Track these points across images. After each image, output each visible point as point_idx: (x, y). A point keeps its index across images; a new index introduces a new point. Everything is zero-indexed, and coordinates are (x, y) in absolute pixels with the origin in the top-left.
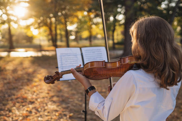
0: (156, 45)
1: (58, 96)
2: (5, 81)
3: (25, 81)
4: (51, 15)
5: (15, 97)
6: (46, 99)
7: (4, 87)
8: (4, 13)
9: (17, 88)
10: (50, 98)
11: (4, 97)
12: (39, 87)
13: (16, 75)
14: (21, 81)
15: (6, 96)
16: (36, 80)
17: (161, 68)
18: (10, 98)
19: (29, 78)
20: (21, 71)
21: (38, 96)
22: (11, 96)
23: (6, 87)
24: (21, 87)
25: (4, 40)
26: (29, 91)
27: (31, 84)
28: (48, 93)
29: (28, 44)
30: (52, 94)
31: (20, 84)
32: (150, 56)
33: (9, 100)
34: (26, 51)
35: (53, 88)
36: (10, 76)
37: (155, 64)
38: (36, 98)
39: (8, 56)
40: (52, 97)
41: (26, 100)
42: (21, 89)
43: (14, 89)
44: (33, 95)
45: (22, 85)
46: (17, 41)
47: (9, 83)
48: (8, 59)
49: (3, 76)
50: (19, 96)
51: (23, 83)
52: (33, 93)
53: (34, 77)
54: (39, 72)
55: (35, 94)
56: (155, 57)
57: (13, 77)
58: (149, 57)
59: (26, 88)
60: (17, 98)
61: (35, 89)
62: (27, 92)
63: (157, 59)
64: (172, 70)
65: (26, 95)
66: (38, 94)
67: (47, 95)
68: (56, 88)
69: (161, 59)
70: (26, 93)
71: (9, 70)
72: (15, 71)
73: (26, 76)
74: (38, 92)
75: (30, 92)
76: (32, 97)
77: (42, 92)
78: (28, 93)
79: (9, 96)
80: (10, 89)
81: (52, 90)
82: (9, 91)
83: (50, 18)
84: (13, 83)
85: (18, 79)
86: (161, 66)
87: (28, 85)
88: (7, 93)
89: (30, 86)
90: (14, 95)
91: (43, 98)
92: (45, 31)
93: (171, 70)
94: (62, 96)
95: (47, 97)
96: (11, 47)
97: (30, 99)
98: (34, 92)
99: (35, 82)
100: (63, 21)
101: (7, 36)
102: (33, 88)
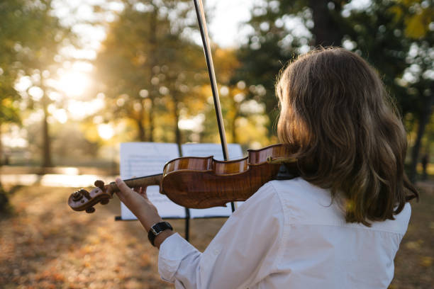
0: (335, 111)
1: (140, 280)
2: (20, 240)
3: (68, 240)
4: (144, 93)
5: (38, 276)
6: (109, 284)
7: (14, 252)
8: (34, 85)
9: (45, 255)
10: (120, 283)
11: (11, 274)
12: (98, 256)
13: (47, 227)
14: (57, 241)
15: (16, 272)
16: (93, 238)
17: (349, 168)
18: (23, 279)
19: (78, 234)
20: (61, 217)
21: (92, 276)
22: (27, 273)
23: (18, 253)
24: (54, 254)
25: (33, 147)
26: (71, 263)
27: (79, 248)
28: (117, 271)
29: (88, 159)
30: (125, 272)
31: (53, 247)
32: (321, 139)
33: (22, 281)
34: (80, 174)
35: (132, 261)
36: (32, 228)
37: (334, 158)
38: (87, 280)
39: (37, 184)
40: (127, 279)
41: (62, 285)
42: (54, 258)
43: (37, 257)
44: (80, 272)
45: (58, 250)
46: (63, 152)
47: (28, 244)
48: (35, 191)
49: (17, 228)
50: (46, 275)
51: (60, 245)
52: (81, 269)
53: (89, 232)
54: (103, 222)
55: (86, 271)
56: (334, 141)
57: (40, 232)
58: (319, 141)
59: (67, 256)
60: (41, 280)
61: (87, 259)
62: (67, 265)
63: (337, 145)
64: (378, 176)
65: (62, 274)
66: (92, 272)
67: (113, 275)
68: (139, 260)
69: (349, 145)
70: (63, 268)
71: (33, 214)
72: (47, 217)
73: (70, 231)
74: (91, 267)
75: (73, 266)
76: (78, 279)
77: (102, 269)
78: (68, 269)
79: (23, 273)
80: (28, 258)
81: (128, 264)
82: (24, 262)
83: (141, 100)
84: (38, 244)
85: (49, 237)
86: (348, 164)
87: (71, 250)
88: (19, 266)
89: (77, 252)
90: (35, 271)
91: (104, 281)
92: (128, 130)
93: (376, 175)
94: (151, 279)
95: (112, 280)
96: (46, 164)
97: (71, 283)
98: (84, 266)
99: (91, 244)
100: (170, 105)
101: (40, 139)
102: (83, 257)
